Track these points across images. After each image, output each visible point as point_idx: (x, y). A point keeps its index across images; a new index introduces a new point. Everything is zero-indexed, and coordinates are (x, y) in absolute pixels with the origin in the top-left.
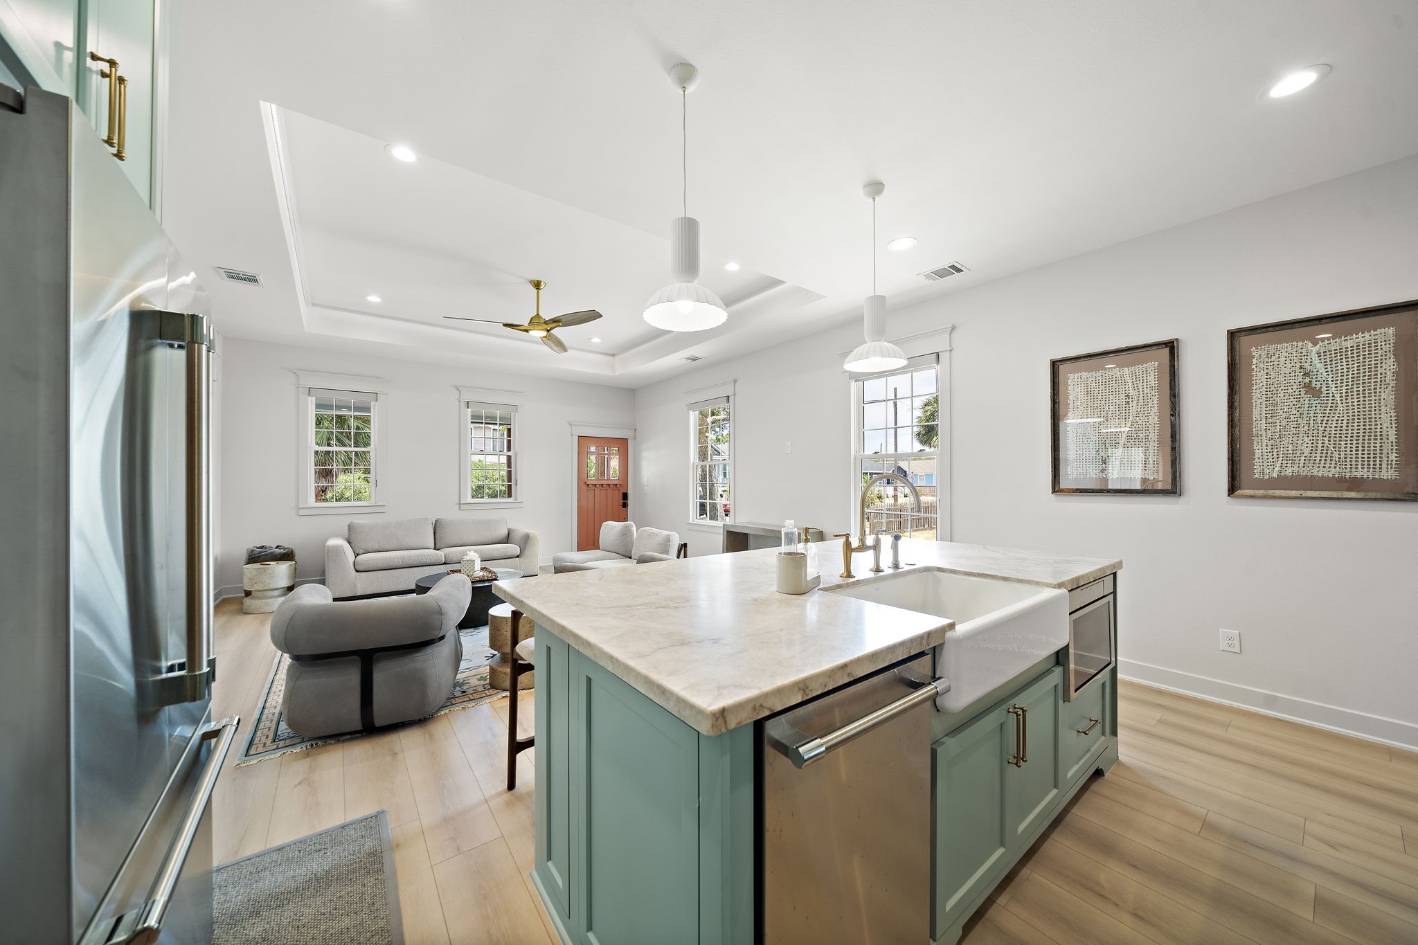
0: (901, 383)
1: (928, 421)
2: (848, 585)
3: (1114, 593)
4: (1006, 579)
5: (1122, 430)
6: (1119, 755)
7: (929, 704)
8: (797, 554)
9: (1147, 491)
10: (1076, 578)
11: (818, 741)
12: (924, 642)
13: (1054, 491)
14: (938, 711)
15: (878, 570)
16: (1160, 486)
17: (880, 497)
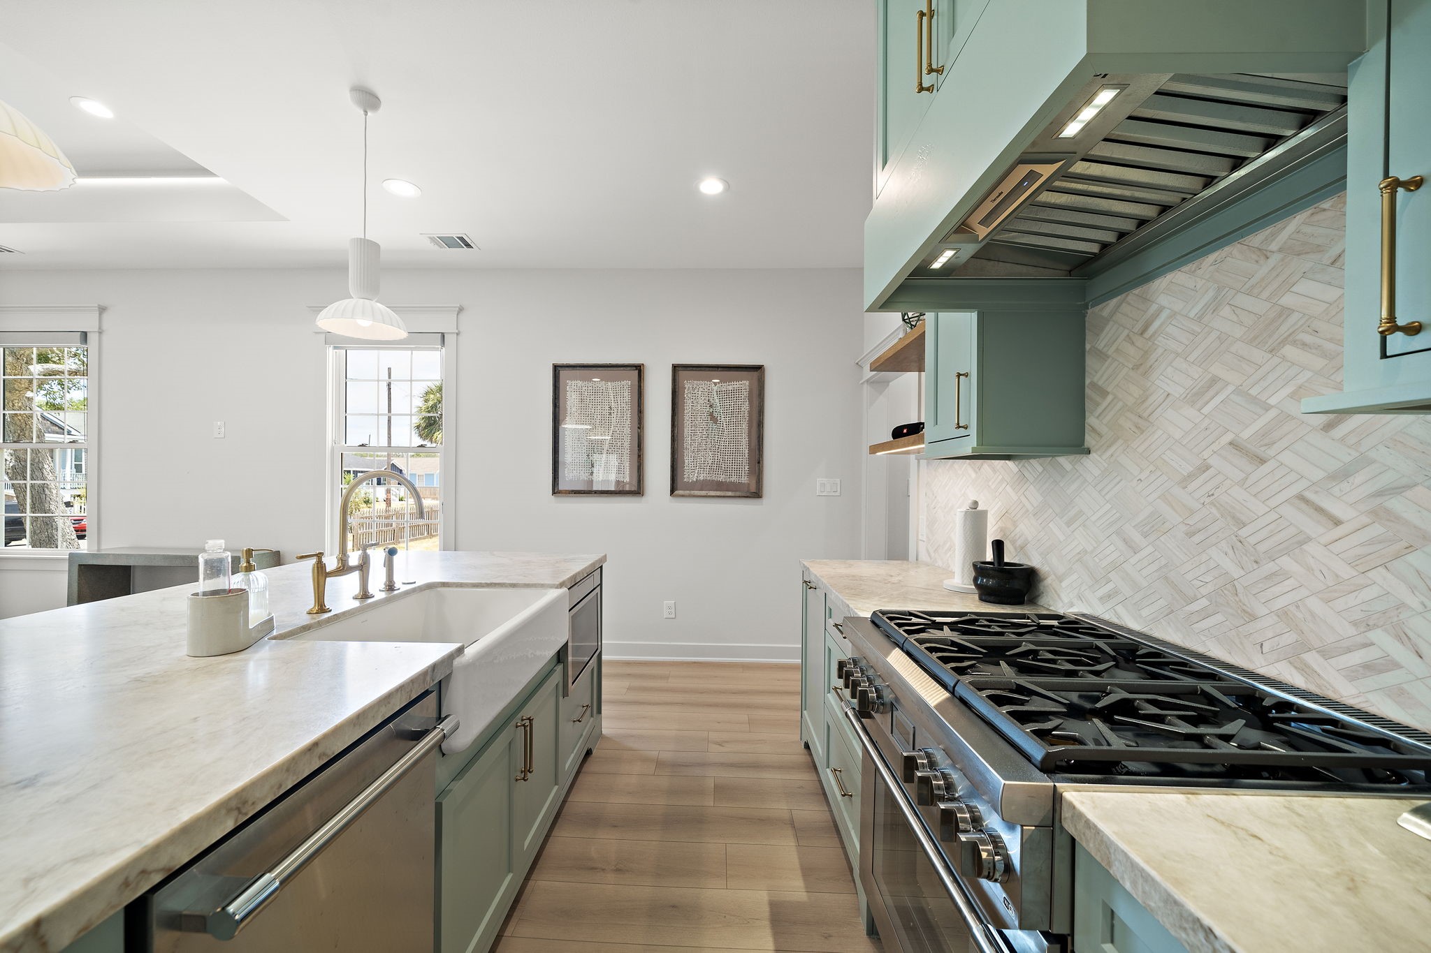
0: (399, 360)
1: (429, 412)
2: (320, 624)
3: (601, 585)
4: (514, 586)
5: (606, 438)
6: (603, 730)
7: (435, 752)
8: (230, 591)
9: (619, 492)
10: (574, 575)
11: (267, 877)
12: (428, 678)
13: (554, 493)
14: (444, 755)
15: (365, 595)
16: (627, 488)
17: (367, 502)
